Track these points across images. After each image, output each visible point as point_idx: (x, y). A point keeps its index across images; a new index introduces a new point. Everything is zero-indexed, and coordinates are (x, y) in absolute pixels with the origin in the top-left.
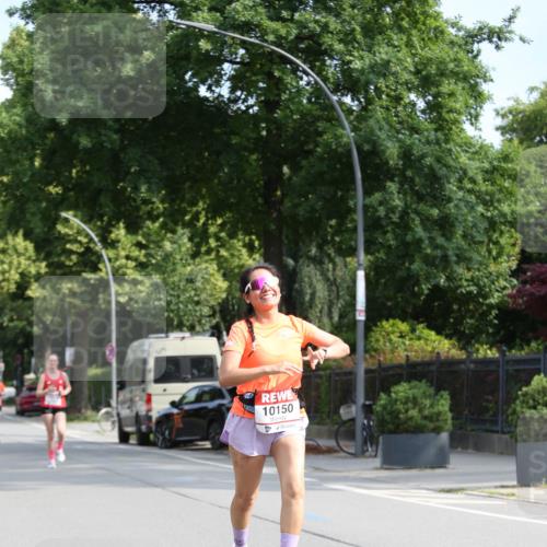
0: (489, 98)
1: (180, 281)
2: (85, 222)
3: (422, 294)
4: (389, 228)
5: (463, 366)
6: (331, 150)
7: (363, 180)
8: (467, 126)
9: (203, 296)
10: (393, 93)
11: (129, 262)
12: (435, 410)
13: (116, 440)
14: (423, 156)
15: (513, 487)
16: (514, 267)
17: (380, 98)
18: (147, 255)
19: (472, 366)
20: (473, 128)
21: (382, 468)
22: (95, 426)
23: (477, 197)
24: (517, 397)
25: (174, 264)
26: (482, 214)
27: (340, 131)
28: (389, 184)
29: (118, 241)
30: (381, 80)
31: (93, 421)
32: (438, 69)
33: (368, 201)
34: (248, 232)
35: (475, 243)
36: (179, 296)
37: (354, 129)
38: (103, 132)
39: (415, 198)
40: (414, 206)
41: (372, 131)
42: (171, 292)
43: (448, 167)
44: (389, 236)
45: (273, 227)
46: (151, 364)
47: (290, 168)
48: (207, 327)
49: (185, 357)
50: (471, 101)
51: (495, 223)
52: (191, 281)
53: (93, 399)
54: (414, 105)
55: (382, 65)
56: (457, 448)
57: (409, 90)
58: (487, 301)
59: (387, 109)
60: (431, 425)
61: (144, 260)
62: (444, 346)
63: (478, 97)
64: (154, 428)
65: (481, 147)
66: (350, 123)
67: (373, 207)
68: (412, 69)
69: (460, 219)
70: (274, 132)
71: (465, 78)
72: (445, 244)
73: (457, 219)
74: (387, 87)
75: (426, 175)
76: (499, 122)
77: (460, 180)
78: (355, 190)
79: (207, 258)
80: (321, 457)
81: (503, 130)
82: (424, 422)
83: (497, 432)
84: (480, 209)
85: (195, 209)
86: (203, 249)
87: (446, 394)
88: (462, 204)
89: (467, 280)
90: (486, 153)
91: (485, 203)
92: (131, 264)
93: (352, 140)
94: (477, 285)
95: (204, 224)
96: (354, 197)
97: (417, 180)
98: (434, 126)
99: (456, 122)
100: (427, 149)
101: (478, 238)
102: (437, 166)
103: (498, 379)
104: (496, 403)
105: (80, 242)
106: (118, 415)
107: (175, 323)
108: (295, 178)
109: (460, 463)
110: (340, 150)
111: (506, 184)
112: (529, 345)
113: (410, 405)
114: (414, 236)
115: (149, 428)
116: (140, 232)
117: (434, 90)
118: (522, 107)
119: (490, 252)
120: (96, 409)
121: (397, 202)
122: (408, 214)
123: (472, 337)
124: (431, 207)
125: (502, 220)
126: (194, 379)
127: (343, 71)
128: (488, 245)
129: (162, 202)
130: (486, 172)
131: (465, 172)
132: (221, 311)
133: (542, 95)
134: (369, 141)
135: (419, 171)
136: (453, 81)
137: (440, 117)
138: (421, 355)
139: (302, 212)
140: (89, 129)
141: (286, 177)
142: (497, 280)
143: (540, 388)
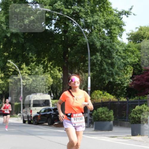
0: (125, 30)
2: (14, 63)
3: (106, 83)
4: (97, 65)
5: (117, 103)
6: (82, 44)
7: (90, 52)
8: (119, 38)
10: (99, 29)
11: (26, 74)
12: (109, 115)
13: (22, 122)
14: (107, 46)
15: (130, 136)
16: (131, 76)
17: (95, 30)
19: (119, 103)
20: (120, 38)
21: (94, 131)
22: (16, 119)
23: (121, 57)
24: (131, 112)
25: (38, 75)
26: (122, 62)
27: (84, 39)
28: (97, 53)
29: (23, 68)
30: (95, 25)
31: (16, 117)
32: (111, 22)
33: (91, 58)
34: (59, 66)
35: (120, 70)
37: (88, 38)
38: (19, 38)
39: (104, 57)
40: (104, 59)
41: (93, 39)
43: (113, 49)
44: (97, 67)
45: (65, 65)
46: (32, 102)
47: (70, 49)
48: (47, 92)
50: (120, 31)
51: (126, 64)
54: (104, 32)
55: (96, 21)
56: (115, 125)
57: (103, 28)
58: (124, 86)
59: (97, 33)
60: (108, 119)
61: (30, 73)
62: (112, 98)
63: (122, 30)
65: (122, 44)
66: (87, 37)
67: (93, 60)
68: (104, 22)
70: (66, 39)
71: (118, 25)
72: (112, 70)
73: (116, 63)
74: (97, 27)
75: (107, 51)
76: (127, 37)
77: (117, 53)
78: (88, 55)
79: (47, 73)
81: (128, 39)
82: (106, 118)
83: (126, 121)
84: (122, 60)
85: (44, 60)
87: (112, 111)
88: (117, 59)
89: (118, 80)
90: (124, 45)
91: (123, 59)
93: (87, 42)
94: (121, 81)
95: (47, 64)
96: (88, 57)
97: (105, 52)
98: (110, 38)
99: (116, 37)
100: (108, 44)
101: (121, 68)
102: (110, 49)
103: (126, 106)
104: (126, 113)
105: (13, 68)
106: (23, 116)
108: (71, 52)
109: (116, 129)
110: (84, 44)
111: (129, 54)
112: (135, 97)
113: (102, 114)
114: (104, 67)
115: (31, 119)
116: (29, 66)
117: (110, 28)
118: (134, 33)
119: (124, 72)
120: (17, 114)
121: (99, 58)
122: (102, 62)
123: (120, 95)
124: (108, 60)
125: (128, 63)
126: (44, 106)
127: (85, 23)
128: (124, 70)
129: (35, 58)
130: (124, 50)
131: (118, 50)
132: (51, 88)
133: (139, 30)
134: (92, 42)
135: (105, 50)
136: (115, 25)
137: (111, 35)
138: (105, 100)
139: (73, 61)
140: (16, 37)
141: (69, 51)
142: (126, 80)
143: (138, 109)
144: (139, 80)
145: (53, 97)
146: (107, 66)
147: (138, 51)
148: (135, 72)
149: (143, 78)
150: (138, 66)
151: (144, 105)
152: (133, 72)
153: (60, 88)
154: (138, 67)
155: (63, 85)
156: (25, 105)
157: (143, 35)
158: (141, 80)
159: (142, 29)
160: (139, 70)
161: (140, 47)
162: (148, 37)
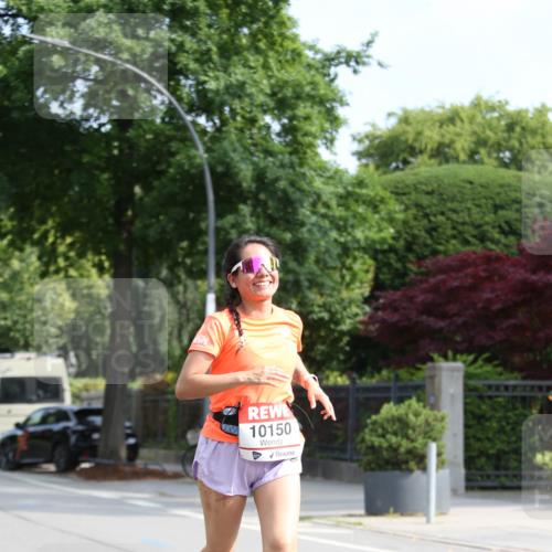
0: (345, 122)
1: (27, 300)
6: (185, 171)
7: (217, 201)
8: (322, 150)
10: (248, 115)
14: (277, 180)
15: (361, 516)
16: (367, 294)
17: (234, 119)
20: (328, 152)
23: (331, 222)
24: (366, 426)
25: (22, 283)
26: (336, 240)
27: (193, 152)
28: (242, 207)
30: (237, 101)
32: (294, 92)
33: (220, 223)
34: (97, 252)
35: (328, 268)
36: (25, 316)
37: (208, 150)
39: (268, 222)
40: (267, 230)
41: (226, 154)
42: (18, 312)
43: (302, 191)
45: (122, 247)
47: (143, 188)
50: (327, 125)
51: (349, 249)
54: (268, 127)
55: (237, 86)
57: (265, 112)
58: (339, 328)
59: (241, 130)
63: (334, 121)
65: (336, 172)
66: (204, 144)
67: (225, 230)
68: (268, 91)
69: (313, 243)
70: (127, 152)
71: (322, 102)
72: (298, 269)
73: (309, 243)
74: (242, 108)
75: (279, 199)
76: (356, 147)
77: (314, 205)
78: (207, 211)
79: (55, 277)
80: (167, 482)
81: (359, 155)
83: (346, 460)
84: (334, 234)
85: (43, 228)
88: (315, 229)
89: (320, 306)
90: (341, 179)
91: (340, 229)
93: (205, 162)
94: (329, 311)
95: (54, 244)
96: (206, 219)
97: (270, 203)
98: (289, 149)
99: (311, 146)
100: (281, 172)
101: (331, 263)
102: (290, 190)
103: (348, 406)
107: (22, 342)
108: (146, 199)
110: (193, 171)
111: (361, 210)
112: (379, 371)
117: (289, 113)
118: (379, 133)
119: (343, 277)
121: (250, 225)
123: (323, 364)
124: (286, 230)
125: (356, 245)
126: (40, 400)
127: (198, 92)
128: (341, 270)
129: (11, 219)
130: (341, 197)
131: (319, 197)
133: (400, 121)
134: (222, 163)
135: (273, 195)
136: (309, 104)
137: (295, 141)
139: (153, 233)
141: (137, 197)
142: (350, 306)
143: (389, 416)
144: (396, 310)
147: (392, 202)
148: (381, 277)
149: (411, 299)
150: (392, 258)
151: (413, 402)
152: (376, 278)
154: (392, 261)
157: (415, 140)
158: (404, 308)
159: (411, 120)
160: (397, 270)
161: (400, 186)
162: (432, 150)
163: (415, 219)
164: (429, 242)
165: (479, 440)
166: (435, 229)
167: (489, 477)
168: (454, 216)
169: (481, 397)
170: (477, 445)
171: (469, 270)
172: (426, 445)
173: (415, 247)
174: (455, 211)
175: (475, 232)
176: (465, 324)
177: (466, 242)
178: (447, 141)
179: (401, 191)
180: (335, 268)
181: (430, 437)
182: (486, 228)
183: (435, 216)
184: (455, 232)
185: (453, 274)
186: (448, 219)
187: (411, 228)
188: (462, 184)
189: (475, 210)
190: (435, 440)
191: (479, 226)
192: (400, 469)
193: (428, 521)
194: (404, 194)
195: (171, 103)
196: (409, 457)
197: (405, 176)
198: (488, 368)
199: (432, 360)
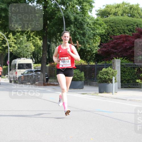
0: (94, 7)
1: (24, 46)
2: (3, 33)
5: (87, 66)
6: (58, 17)
7: (65, 24)
8: (89, 13)
9: (29, 50)
10: (73, 5)
11: (13, 42)
12: (81, 76)
13: (9, 82)
14: (79, 19)
15: (98, 93)
16: (99, 45)
17: (70, 6)
18: (17, 41)
19: (89, 66)
22: (4, 79)
23: (91, 29)
24: (99, 73)
25: (23, 43)
26: (92, 33)
27: (61, 13)
28: (71, 25)
29: (10, 38)
30: (70, 2)
31: (4, 78)
33: (66, 29)
34: (40, 36)
36: (23, 50)
37: (64, 13)
39: (77, 29)
40: (77, 30)
41: (68, 14)
43: (84, 22)
45: (45, 35)
46: (17, 65)
47: (49, 21)
48: (30, 57)
49: (25, 64)
50: (90, 7)
51: (95, 35)
52: (26, 47)
53: (4, 73)
54: (77, 8)
56: (85, 85)
57: (76, 4)
58: (93, 52)
59: (71, 9)
60: (80, 79)
61: (16, 42)
62: (83, 62)
63: (92, 6)
64: (17, 79)
65: (92, 18)
66: (63, 11)
69: (87, 33)
70: (46, 13)
71: (89, 2)
72: (84, 39)
74: (71, 4)
76: (96, 13)
77: (87, 25)
78: (64, 26)
79: (30, 42)
80: (55, 86)
81: (97, 15)
82: (78, 79)
83: (95, 81)
84: (92, 31)
86: (29, 40)
87: (83, 72)
88: (88, 30)
89: (88, 47)
90: (93, 19)
91: (93, 30)
92: (13, 43)
93: (63, 15)
94: (91, 49)
95: (30, 34)
96: (64, 28)
97: (78, 25)
98: (82, 13)
99: (87, 12)
102: (82, 21)
103: (95, 69)
104: (94, 75)
105: (2, 38)
106: (10, 76)
107: (23, 56)
108: (50, 24)
109: (86, 88)
110: (61, 17)
111: (97, 26)
112: (102, 62)
113: (75, 75)
114: (77, 37)
115: (16, 79)
116: (15, 36)
117: (82, 5)
118: (101, 10)
119: (94, 41)
120: (5, 75)
121: (73, 29)
122: (75, 32)
123: (89, 60)
124: (81, 31)
125: (97, 34)
126: (27, 68)
128: (93, 39)
130: (93, 23)
131: (88, 23)
132: (33, 54)
133: (106, 7)
134: (67, 15)
135: (78, 22)
136: (86, 3)
137: (83, 11)
138: (78, 64)
139: (52, 31)
140: (4, 12)
141: (48, 23)
142: (95, 48)
143: (104, 71)
144: (105, 48)
145: (34, 62)
146: (79, 35)
147: (104, 24)
148: (102, 41)
150: (105, 37)
151: (110, 68)
152: (101, 41)
153: (40, 54)
154: (104, 37)
155: (43, 51)
156: (11, 68)
157: (110, 11)
158: (107, 48)
159: (109, 7)
160: (106, 39)
161: (106, 21)
162: (113, 13)
163: (110, 28)
164: (113, 33)
165: (124, 77)
166: (114, 30)
167: (126, 85)
168: (118, 28)
169: (124, 67)
170: (124, 78)
171: (122, 39)
172: (112, 77)
173: (110, 34)
174: (118, 26)
175: (123, 31)
176: (121, 51)
177: (121, 33)
178: (117, 11)
179: (106, 22)
180: (92, 39)
181: (113, 76)
182: (125, 30)
183: (114, 27)
184: (118, 31)
185: (118, 40)
186: (117, 28)
187: (109, 30)
188: (120, 20)
189: (123, 26)
190: (114, 76)
191: (124, 30)
192: (107, 83)
193: (113, 94)
194: (107, 23)
195: (56, 3)
196: (109, 80)
197: (107, 19)
198: (126, 61)
199: (114, 59)
